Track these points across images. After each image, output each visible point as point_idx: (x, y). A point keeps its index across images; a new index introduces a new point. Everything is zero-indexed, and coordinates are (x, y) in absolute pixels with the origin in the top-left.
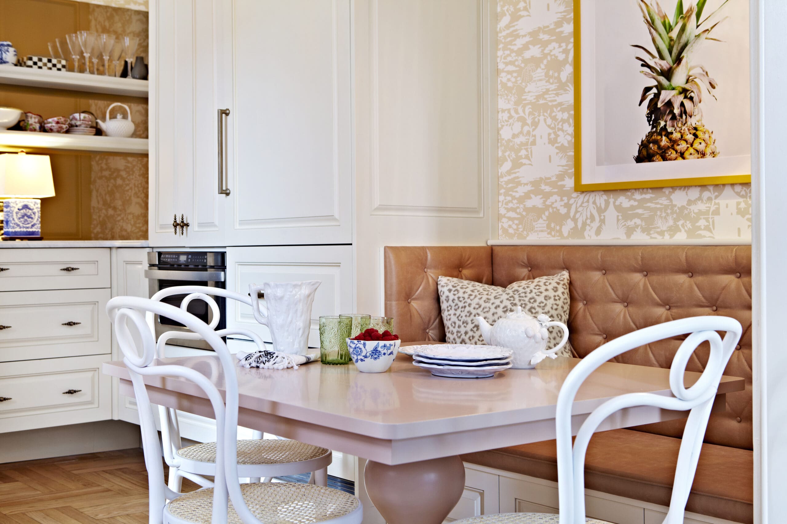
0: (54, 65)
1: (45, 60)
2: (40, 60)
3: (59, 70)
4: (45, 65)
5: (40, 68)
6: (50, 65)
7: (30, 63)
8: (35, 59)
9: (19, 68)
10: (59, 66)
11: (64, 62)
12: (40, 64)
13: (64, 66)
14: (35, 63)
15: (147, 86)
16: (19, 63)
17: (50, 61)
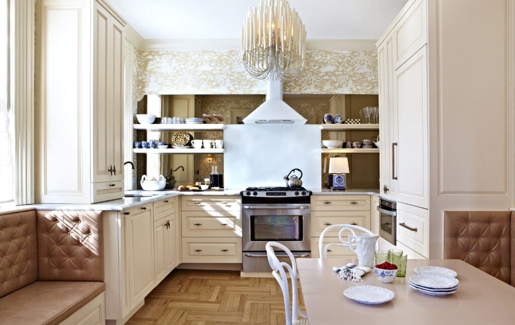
0: (356, 122)
1: (352, 120)
2: (350, 120)
3: (358, 123)
4: (352, 122)
5: (350, 123)
6: (354, 122)
7: (347, 122)
8: (349, 120)
9: (343, 125)
10: (358, 122)
11: (359, 120)
12: (350, 122)
13: (359, 122)
14: (349, 122)
15: (378, 126)
16: (343, 123)
17: (354, 120)
